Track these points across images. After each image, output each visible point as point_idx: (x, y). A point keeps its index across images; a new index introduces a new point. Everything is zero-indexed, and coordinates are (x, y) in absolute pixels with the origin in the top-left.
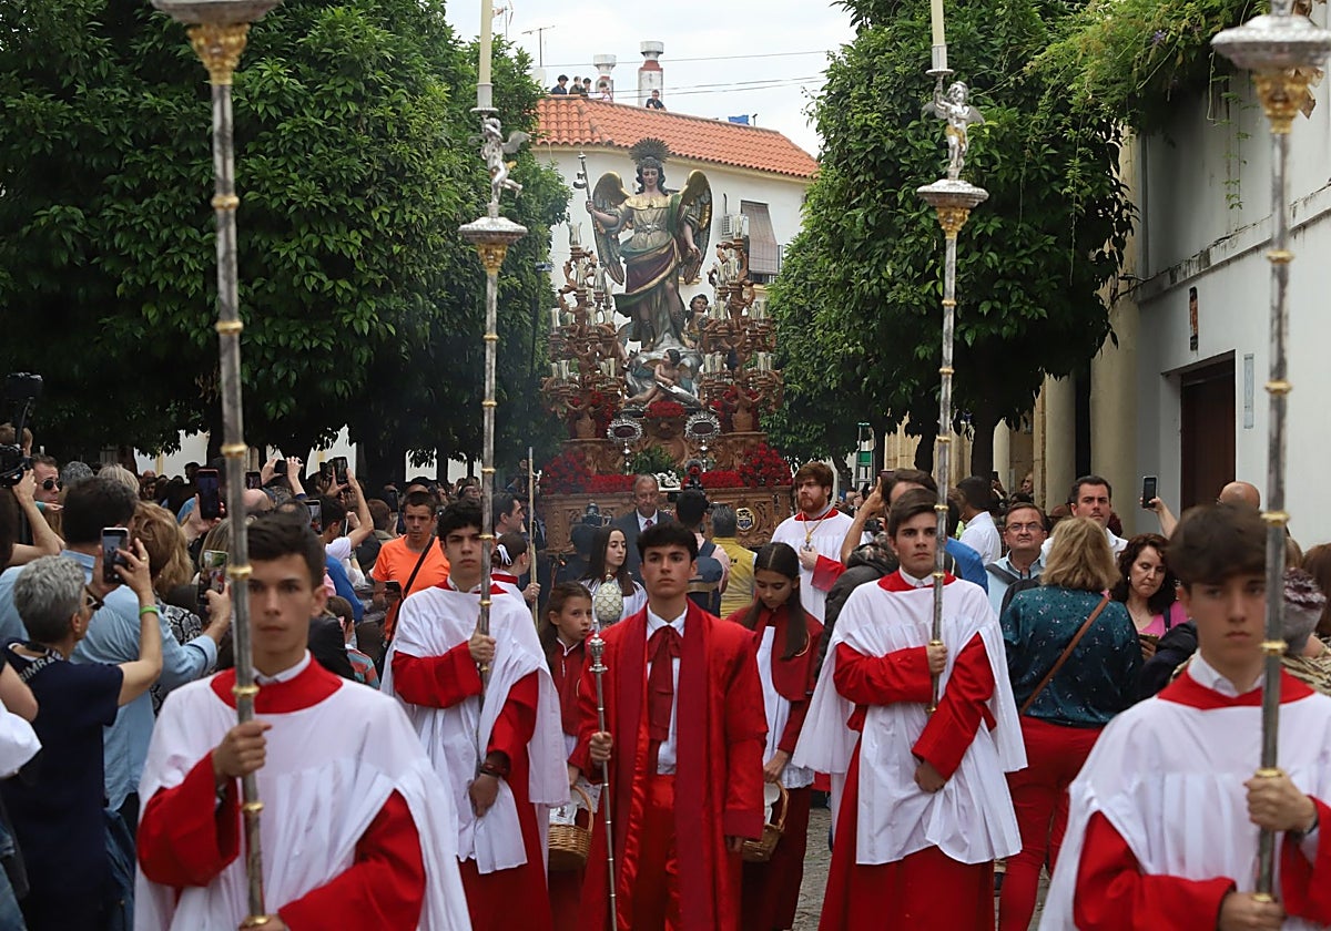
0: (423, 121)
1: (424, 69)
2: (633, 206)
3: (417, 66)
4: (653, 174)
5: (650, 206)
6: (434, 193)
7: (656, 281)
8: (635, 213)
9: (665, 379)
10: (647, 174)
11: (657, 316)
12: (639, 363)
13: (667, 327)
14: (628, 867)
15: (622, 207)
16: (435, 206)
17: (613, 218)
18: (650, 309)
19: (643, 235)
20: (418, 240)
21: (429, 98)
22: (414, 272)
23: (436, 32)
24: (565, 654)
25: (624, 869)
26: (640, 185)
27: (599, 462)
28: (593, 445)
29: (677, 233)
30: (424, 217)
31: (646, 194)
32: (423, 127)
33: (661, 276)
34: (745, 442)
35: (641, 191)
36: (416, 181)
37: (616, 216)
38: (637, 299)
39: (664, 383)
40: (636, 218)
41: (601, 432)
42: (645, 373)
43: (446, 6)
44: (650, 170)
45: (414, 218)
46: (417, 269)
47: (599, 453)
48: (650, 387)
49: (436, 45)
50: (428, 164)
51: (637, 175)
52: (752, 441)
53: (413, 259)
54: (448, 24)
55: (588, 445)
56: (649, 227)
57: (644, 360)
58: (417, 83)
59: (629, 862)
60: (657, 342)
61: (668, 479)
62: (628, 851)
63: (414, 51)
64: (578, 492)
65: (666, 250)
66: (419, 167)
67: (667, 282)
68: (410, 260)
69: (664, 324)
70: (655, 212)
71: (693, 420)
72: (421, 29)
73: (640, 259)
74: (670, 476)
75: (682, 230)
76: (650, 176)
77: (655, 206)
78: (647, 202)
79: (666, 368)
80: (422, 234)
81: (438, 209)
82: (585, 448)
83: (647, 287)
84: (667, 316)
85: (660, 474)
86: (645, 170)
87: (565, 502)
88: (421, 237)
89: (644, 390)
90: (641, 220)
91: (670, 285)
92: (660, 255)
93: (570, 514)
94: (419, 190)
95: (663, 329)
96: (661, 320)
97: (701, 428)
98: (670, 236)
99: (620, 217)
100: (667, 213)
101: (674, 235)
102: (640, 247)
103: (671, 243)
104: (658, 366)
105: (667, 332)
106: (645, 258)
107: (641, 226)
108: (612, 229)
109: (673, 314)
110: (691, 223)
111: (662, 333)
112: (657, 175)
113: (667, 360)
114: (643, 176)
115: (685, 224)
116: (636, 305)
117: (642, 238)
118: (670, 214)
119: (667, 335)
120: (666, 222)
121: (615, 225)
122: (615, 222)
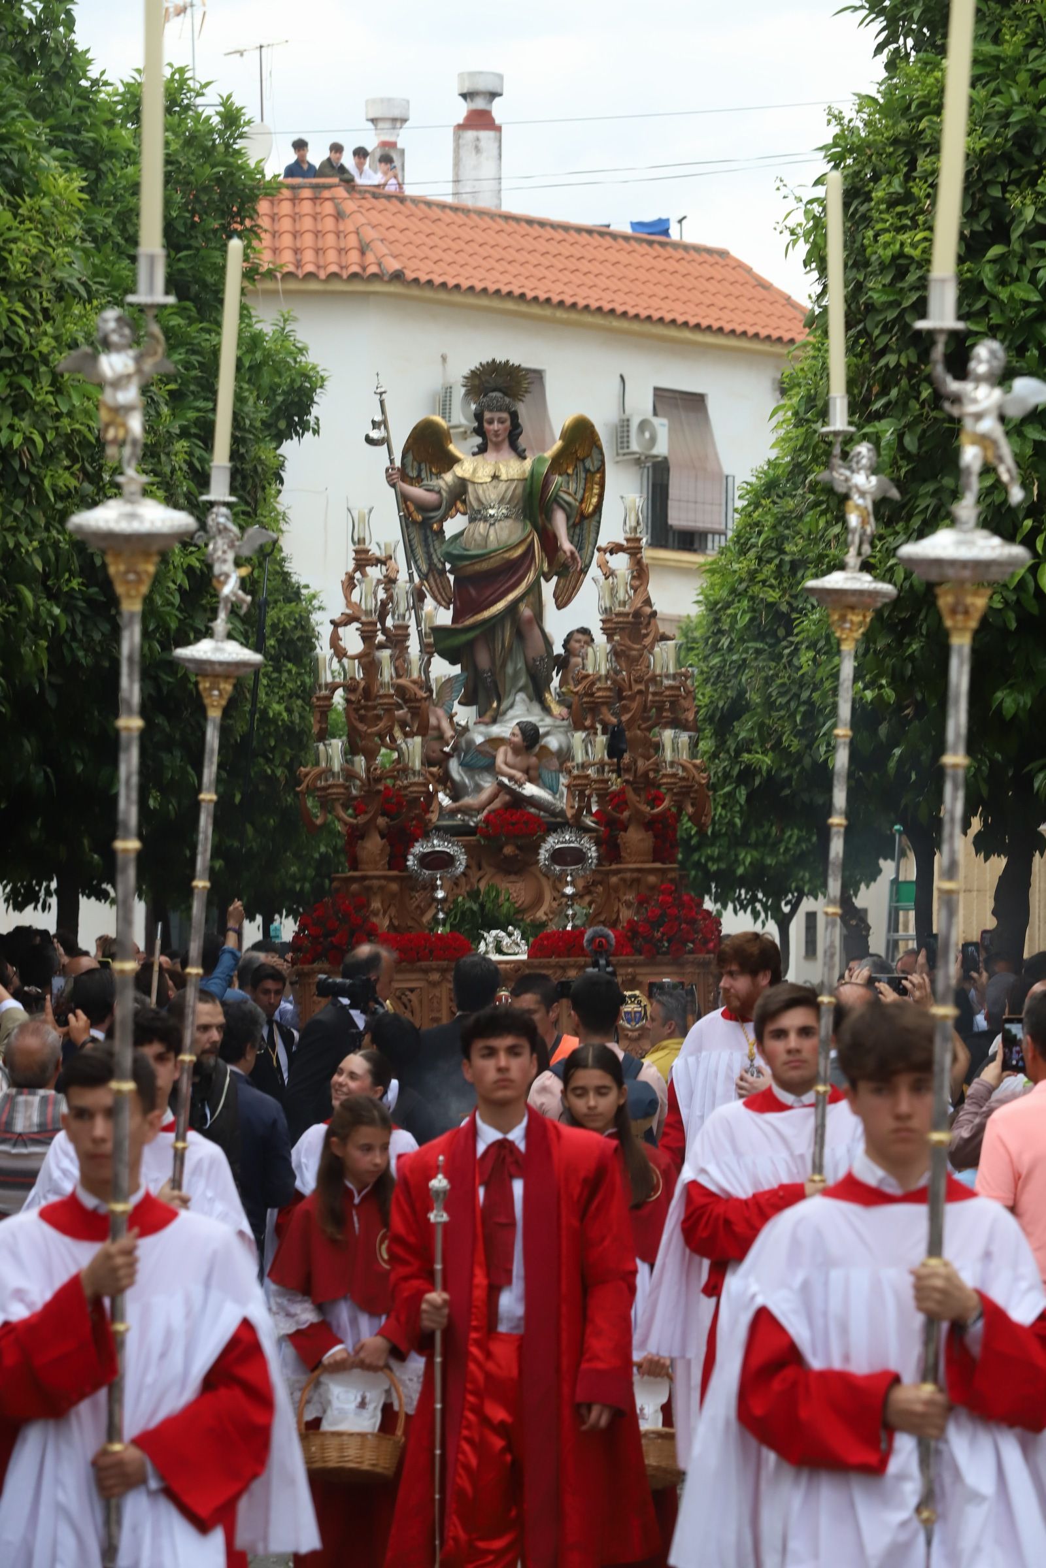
0: (35, 246)
1: (35, 145)
2: (466, 476)
3: (21, 136)
4: (501, 421)
5: (495, 477)
6: (58, 389)
7: (501, 605)
8: (471, 488)
9: (514, 772)
10: (491, 422)
11: (504, 665)
12: (470, 743)
13: (522, 682)
14: (464, 1453)
15: (448, 477)
16: (58, 416)
17: (430, 497)
18: (492, 651)
19: (482, 526)
20: (25, 481)
21: (46, 202)
22: (18, 545)
23: (57, 63)
24: (357, 1200)
25: (461, 1457)
26: (480, 440)
27: (393, 911)
28: (384, 882)
29: (539, 521)
30: (37, 438)
31: (490, 456)
32: (34, 259)
33: (511, 597)
35: (481, 450)
36: (21, 366)
37: (439, 492)
38: (470, 635)
39: (511, 778)
40: (471, 497)
41: (397, 861)
42: (481, 760)
43: (76, 11)
44: (498, 415)
45: (17, 440)
46: (23, 539)
47: (394, 895)
48: (488, 785)
49: (57, 90)
50: (45, 333)
51: (476, 423)
52: (651, 879)
53: (16, 518)
54: (80, 48)
55: (376, 882)
56: (491, 512)
57: (479, 739)
58: (21, 170)
59: (466, 1447)
60: (503, 707)
61: (507, 940)
62: (465, 1433)
63: (15, 107)
65: (519, 551)
66: (27, 339)
68: (9, 522)
69: (516, 677)
70: (503, 486)
71: (551, 842)
72: (27, 62)
73: (476, 567)
75: (549, 517)
76: (496, 426)
77: (504, 477)
78: (490, 470)
79: (517, 750)
80: (34, 470)
81: (65, 421)
82: (369, 888)
83: (486, 614)
84: (521, 665)
85: (494, 933)
86: (486, 415)
88: (32, 476)
89: (479, 789)
90: (478, 500)
91: (524, 611)
92: (509, 561)
94: (26, 383)
95: (513, 685)
96: (510, 670)
97: (568, 856)
98: (529, 527)
99: (444, 494)
100: (524, 490)
101: (535, 527)
102: (478, 546)
103: (529, 539)
104: (502, 750)
105: (521, 690)
106: (485, 566)
107: (479, 511)
108: (432, 514)
109: (531, 661)
110: (566, 506)
111: (514, 691)
112: (508, 423)
113: (518, 739)
114: (486, 425)
115: (555, 506)
116: (471, 644)
117: (482, 531)
118: (528, 490)
119: (521, 697)
120: (521, 505)
121: (438, 508)
122: (437, 503)
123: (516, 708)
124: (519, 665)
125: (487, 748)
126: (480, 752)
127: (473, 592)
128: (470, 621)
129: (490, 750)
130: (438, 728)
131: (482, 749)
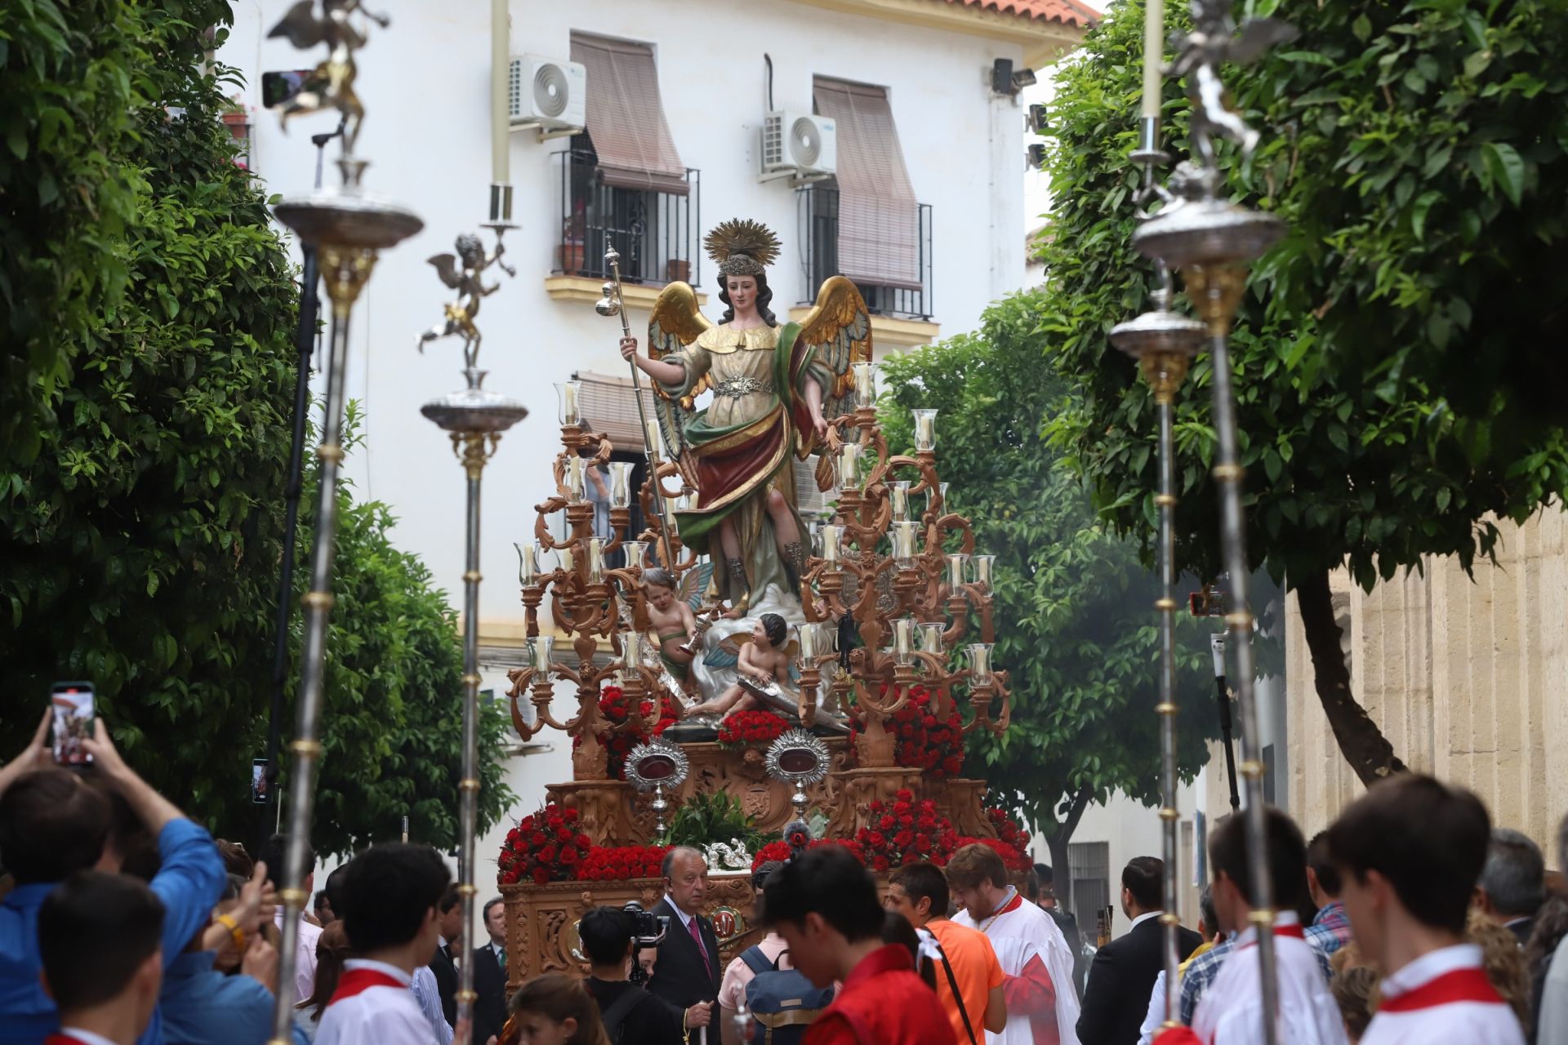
2: (710, 347)
4: (746, 286)
5: (740, 347)
7: (745, 487)
8: (714, 360)
9: (755, 670)
10: (734, 287)
11: (752, 554)
12: (714, 640)
13: (773, 572)
15: (692, 349)
17: (674, 371)
18: (739, 538)
19: (726, 401)
26: (726, 307)
27: (610, 824)
28: (597, 792)
29: (790, 394)
31: (736, 324)
33: (756, 478)
34: (873, 786)
35: (729, 317)
37: (682, 365)
38: (715, 521)
39: (754, 677)
40: (714, 369)
41: (615, 769)
42: (724, 657)
44: (740, 279)
47: (611, 807)
48: (733, 686)
51: (721, 290)
52: (890, 784)
55: (589, 792)
56: (735, 385)
57: (724, 635)
60: (752, 600)
61: (729, 854)
64: (563, 879)
65: (765, 428)
67: (770, 487)
69: (766, 566)
70: (748, 357)
71: (781, 744)
73: (719, 446)
74: (734, 848)
75: (801, 390)
77: (749, 347)
78: (734, 339)
79: (761, 647)
82: (583, 798)
84: (772, 553)
85: (715, 845)
86: (731, 279)
87: (539, 897)
89: (724, 687)
90: (722, 373)
91: (774, 493)
92: (753, 439)
93: (549, 919)
95: (763, 576)
96: (759, 559)
97: (797, 761)
98: (777, 399)
99: (687, 366)
100: (772, 360)
101: (785, 400)
102: (722, 423)
103: (777, 414)
104: (745, 646)
105: (772, 581)
106: (726, 444)
107: (722, 384)
108: (676, 389)
109: (783, 550)
110: (819, 377)
111: (765, 582)
112: (754, 287)
113: (761, 634)
114: (730, 290)
115: (808, 377)
116: (717, 530)
117: (725, 406)
118: (776, 360)
119: (772, 588)
120: (769, 377)
121: (681, 383)
122: (680, 376)
123: (766, 600)
124: (770, 554)
125: (732, 644)
126: (725, 649)
127: (717, 473)
128: (713, 505)
129: (735, 647)
130: (681, 624)
131: (727, 645)
